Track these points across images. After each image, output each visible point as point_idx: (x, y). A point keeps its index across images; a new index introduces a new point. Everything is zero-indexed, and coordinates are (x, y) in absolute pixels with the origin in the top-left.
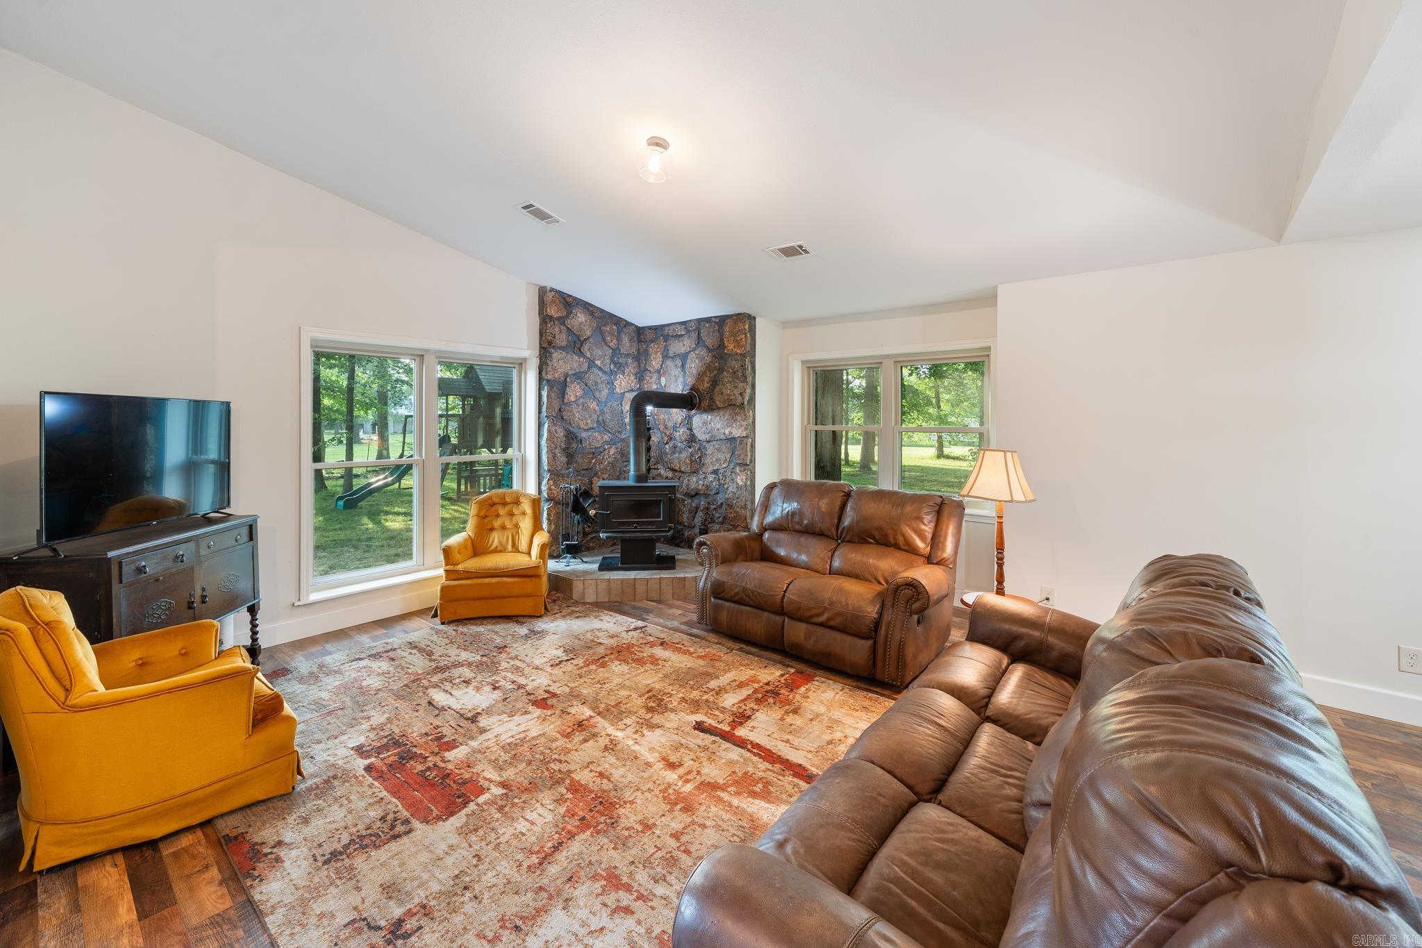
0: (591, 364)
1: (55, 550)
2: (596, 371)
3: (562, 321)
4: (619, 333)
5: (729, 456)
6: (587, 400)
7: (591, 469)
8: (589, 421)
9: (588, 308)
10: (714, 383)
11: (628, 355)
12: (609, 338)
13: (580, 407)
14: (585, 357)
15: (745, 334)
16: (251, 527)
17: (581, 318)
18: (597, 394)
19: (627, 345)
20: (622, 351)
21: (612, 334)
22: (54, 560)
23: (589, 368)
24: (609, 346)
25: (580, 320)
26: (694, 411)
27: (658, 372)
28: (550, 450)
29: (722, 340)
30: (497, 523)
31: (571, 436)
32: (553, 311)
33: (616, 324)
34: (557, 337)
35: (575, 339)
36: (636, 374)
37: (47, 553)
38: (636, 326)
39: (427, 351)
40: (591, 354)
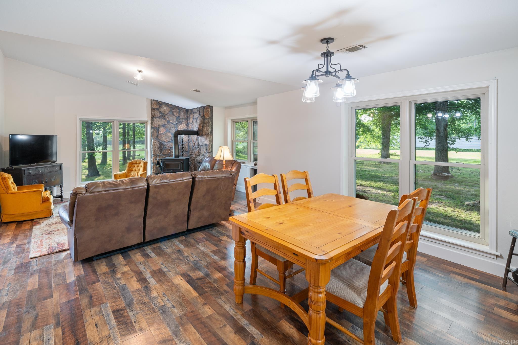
0: (168, 122)
1: (12, 167)
2: (170, 124)
3: (158, 109)
4: (179, 112)
5: (206, 150)
6: (167, 133)
7: (169, 154)
8: (168, 139)
9: (167, 105)
10: (203, 127)
11: (183, 118)
12: (175, 114)
13: (165, 135)
14: (166, 120)
15: (209, 112)
16: (60, 166)
17: (165, 108)
18: (171, 131)
19: (182, 115)
20: (181, 117)
21: (176, 112)
22: (12, 170)
23: (168, 123)
24: (175, 116)
25: (164, 108)
26: (199, 136)
27: (192, 123)
28: (154, 148)
29: (204, 114)
30: (134, 169)
31: (161, 144)
32: (154, 107)
33: (178, 109)
34: (156, 114)
35: (163, 114)
36: (186, 124)
37: (11, 168)
38: (186, 109)
39: (115, 120)
40: (168, 119)
